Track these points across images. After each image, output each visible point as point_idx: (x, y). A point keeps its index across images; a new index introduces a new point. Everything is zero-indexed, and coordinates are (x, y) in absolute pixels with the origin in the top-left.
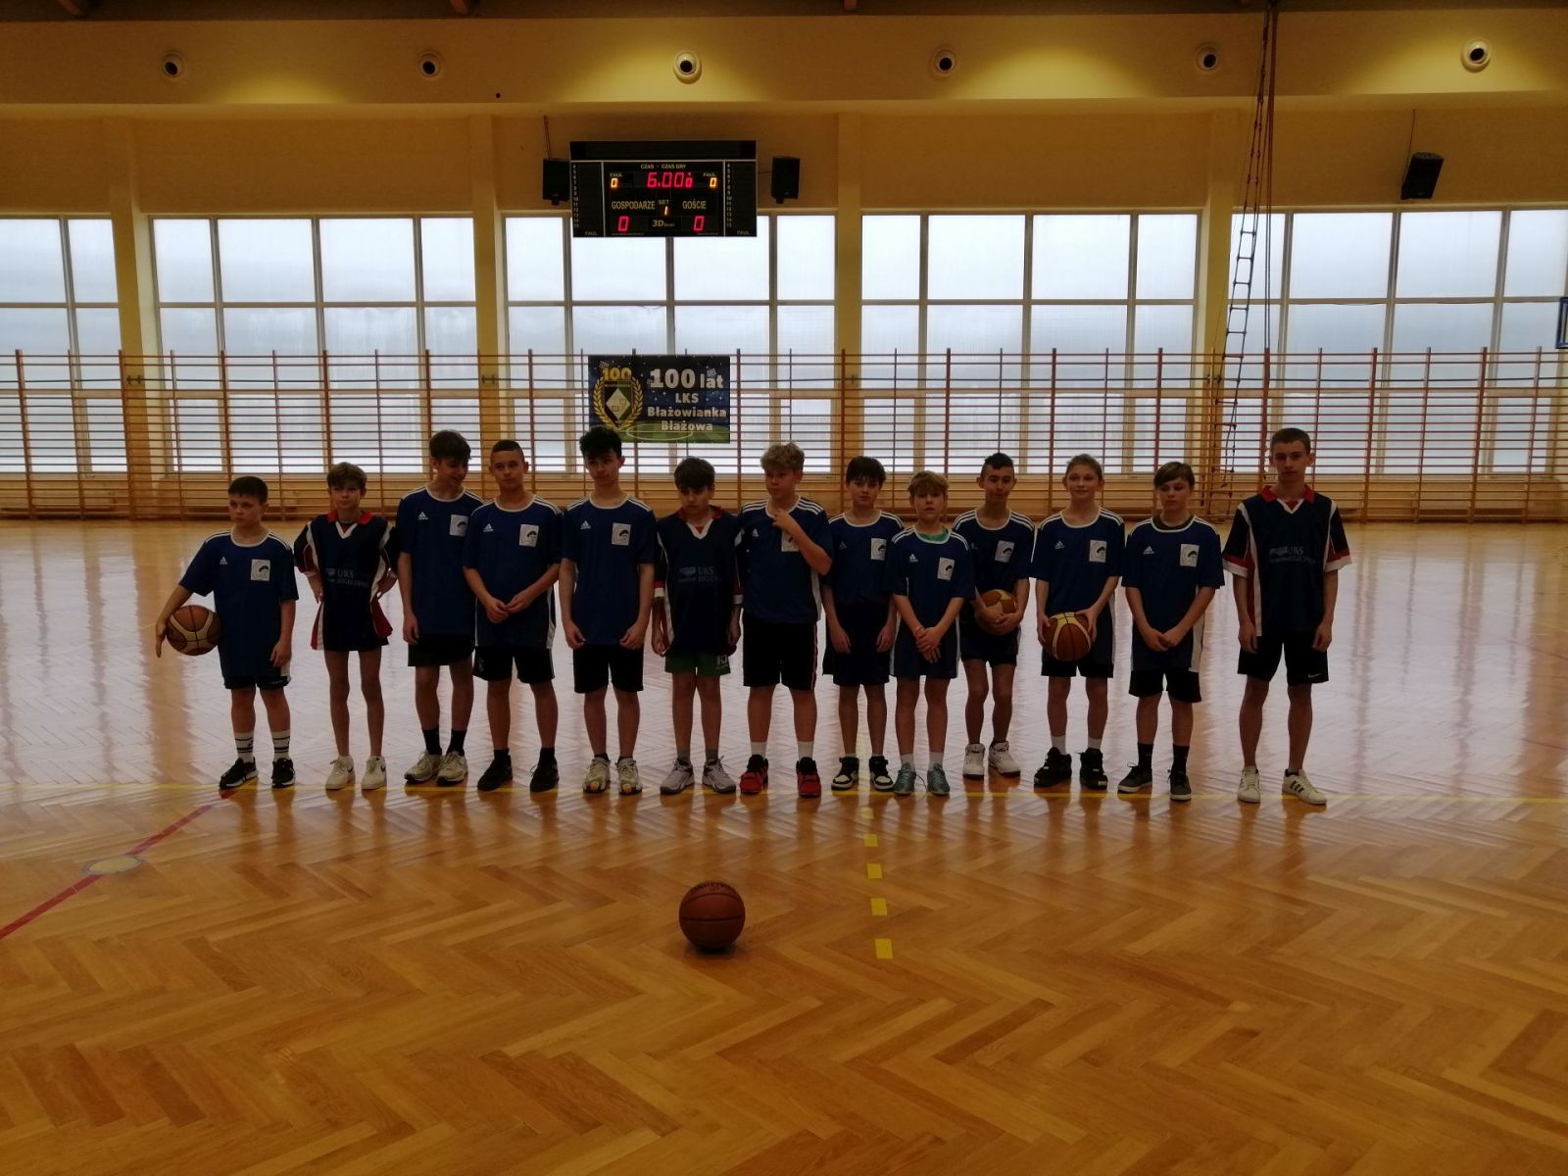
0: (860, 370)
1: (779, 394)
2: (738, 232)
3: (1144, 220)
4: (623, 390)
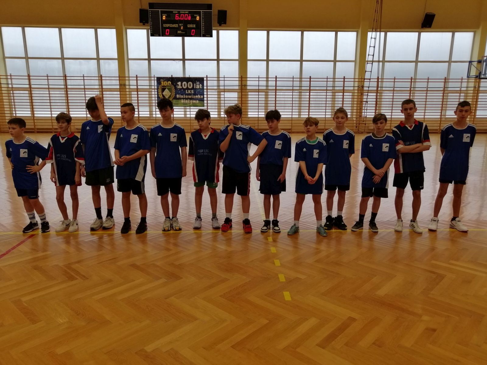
0: (247, 83)
1: (220, 91)
2: (206, 35)
3: (339, 34)
4: (168, 89)
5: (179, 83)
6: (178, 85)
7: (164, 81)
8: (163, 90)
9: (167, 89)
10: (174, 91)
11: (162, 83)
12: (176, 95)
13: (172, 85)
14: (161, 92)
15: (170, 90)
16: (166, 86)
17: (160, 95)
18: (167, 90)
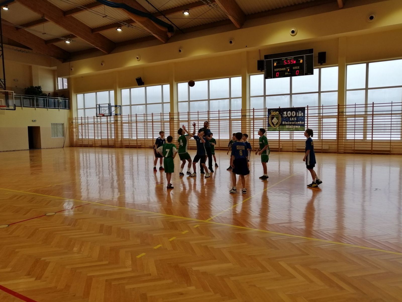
5: (285, 113)
8: (272, 118)
10: (280, 119)
11: (272, 113)
12: (282, 122)
13: (279, 114)
14: (271, 120)
15: (278, 118)
16: (274, 116)
17: (270, 122)
18: (275, 118)
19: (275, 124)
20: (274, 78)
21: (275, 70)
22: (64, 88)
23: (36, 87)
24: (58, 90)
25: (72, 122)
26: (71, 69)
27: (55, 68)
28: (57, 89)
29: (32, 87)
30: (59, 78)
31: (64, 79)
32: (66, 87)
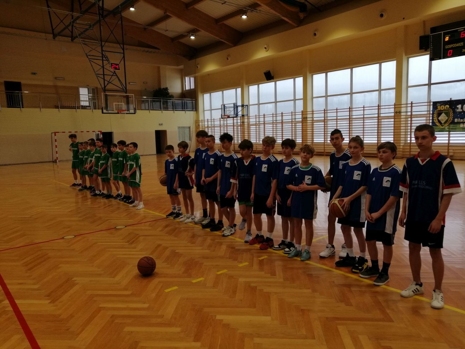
4: (446, 113)
5: (459, 106)
6: (458, 108)
7: (440, 106)
8: (439, 114)
9: (443, 113)
10: (451, 114)
11: (439, 107)
12: (454, 119)
13: (450, 109)
14: (437, 117)
15: (447, 114)
16: (442, 111)
17: (435, 120)
18: (443, 115)
19: (443, 122)
20: (444, 58)
21: (447, 47)
22: (191, 88)
23: (163, 89)
24: (186, 90)
25: (199, 125)
26: (197, 67)
27: (182, 67)
28: (184, 90)
29: (160, 89)
30: (186, 78)
31: (191, 78)
32: (193, 87)
